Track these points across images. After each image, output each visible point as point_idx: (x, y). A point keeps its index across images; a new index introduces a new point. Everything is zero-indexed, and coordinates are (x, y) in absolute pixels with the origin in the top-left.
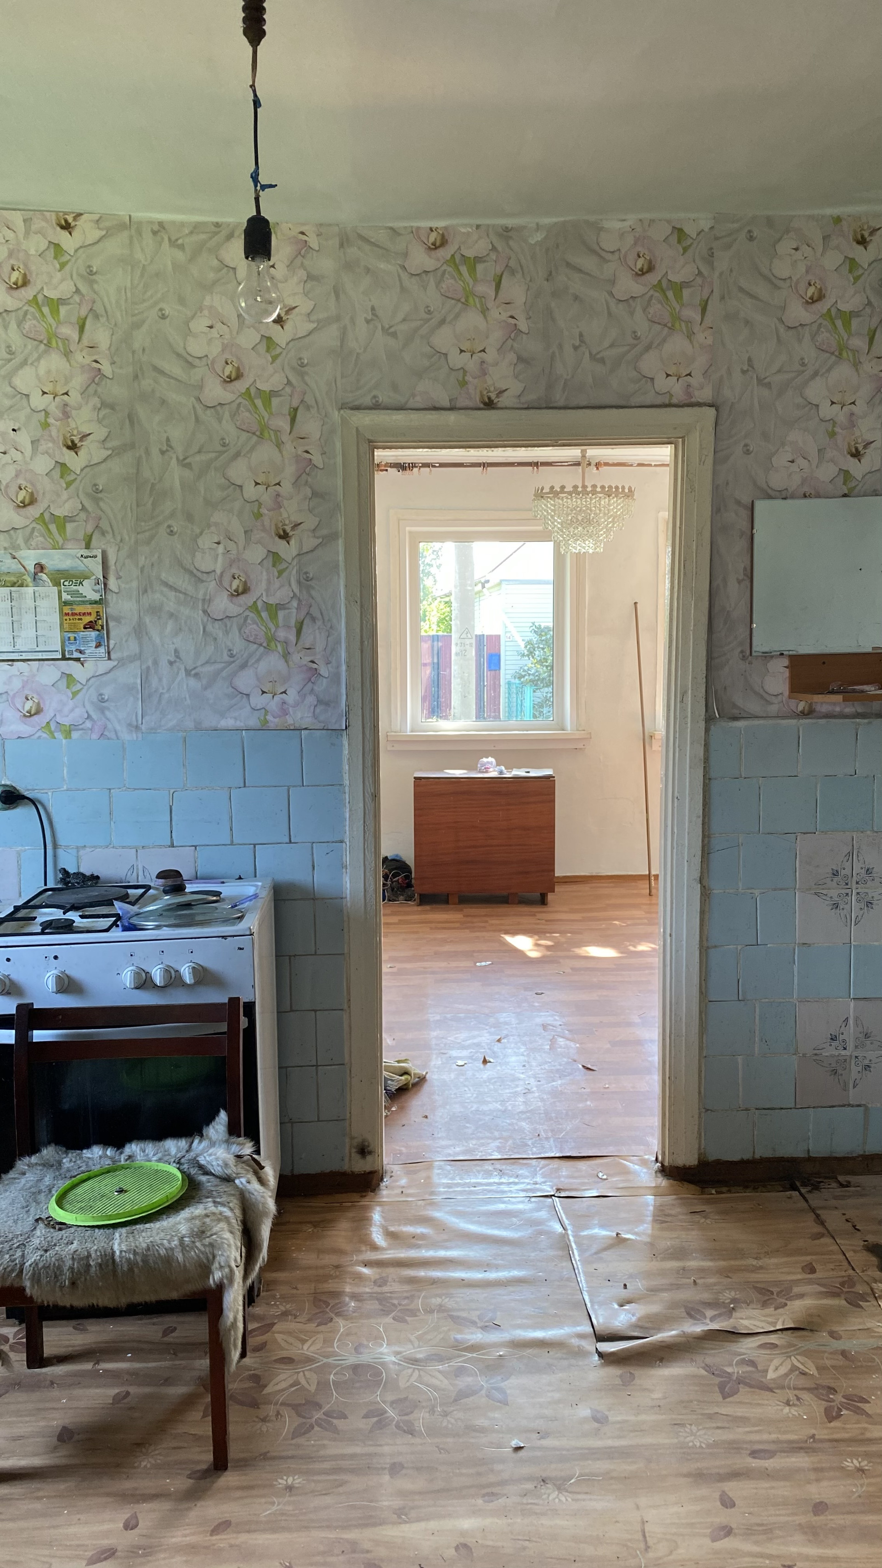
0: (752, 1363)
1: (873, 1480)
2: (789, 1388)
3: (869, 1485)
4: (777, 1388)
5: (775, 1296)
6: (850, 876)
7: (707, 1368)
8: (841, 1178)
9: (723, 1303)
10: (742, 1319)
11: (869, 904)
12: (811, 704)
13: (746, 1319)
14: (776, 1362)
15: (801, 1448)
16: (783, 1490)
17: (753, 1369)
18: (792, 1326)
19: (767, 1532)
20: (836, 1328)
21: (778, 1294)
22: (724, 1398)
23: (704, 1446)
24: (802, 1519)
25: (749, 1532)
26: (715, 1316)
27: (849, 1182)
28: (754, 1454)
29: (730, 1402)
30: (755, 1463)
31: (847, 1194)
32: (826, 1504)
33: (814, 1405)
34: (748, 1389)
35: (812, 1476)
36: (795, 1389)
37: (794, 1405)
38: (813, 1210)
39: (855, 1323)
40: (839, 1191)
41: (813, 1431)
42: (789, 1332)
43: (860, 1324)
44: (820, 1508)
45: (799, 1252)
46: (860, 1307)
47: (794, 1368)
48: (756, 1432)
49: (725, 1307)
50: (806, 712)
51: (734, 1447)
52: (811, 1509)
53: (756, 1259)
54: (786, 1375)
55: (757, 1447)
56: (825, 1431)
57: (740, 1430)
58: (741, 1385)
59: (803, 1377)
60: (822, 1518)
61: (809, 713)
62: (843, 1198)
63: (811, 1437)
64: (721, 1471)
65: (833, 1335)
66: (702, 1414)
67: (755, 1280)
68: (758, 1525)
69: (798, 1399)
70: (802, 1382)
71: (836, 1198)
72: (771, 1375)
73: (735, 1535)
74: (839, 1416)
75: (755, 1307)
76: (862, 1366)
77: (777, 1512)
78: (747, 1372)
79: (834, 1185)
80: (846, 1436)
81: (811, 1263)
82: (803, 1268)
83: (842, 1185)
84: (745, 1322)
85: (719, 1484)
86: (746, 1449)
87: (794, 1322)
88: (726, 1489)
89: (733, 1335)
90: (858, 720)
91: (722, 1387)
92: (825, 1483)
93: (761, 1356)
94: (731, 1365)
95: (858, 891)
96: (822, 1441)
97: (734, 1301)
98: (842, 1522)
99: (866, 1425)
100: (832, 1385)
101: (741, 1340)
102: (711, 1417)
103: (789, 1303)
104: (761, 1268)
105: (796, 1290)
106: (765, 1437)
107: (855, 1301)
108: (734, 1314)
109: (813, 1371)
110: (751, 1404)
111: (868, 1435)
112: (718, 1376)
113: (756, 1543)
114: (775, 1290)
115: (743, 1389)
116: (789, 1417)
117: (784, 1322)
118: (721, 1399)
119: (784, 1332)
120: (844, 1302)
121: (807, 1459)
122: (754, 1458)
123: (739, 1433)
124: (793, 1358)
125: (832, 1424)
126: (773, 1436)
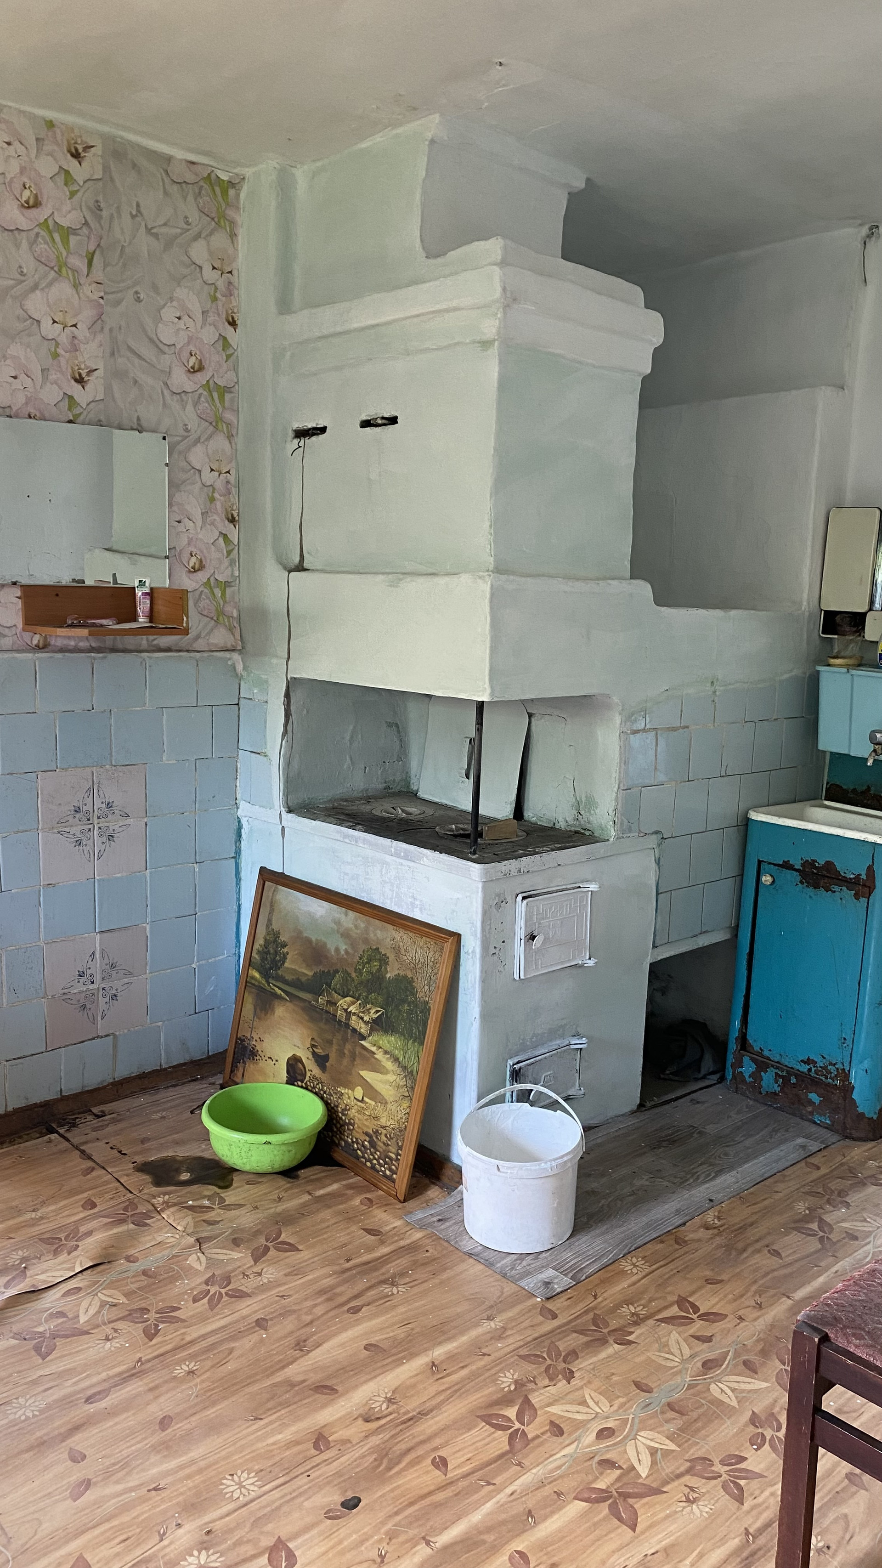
0: (61, 1314)
1: (204, 1377)
2: (105, 1324)
3: (203, 1381)
4: (92, 1329)
5: (64, 1242)
6: (91, 811)
7: (16, 1336)
8: (95, 1110)
9: (13, 1265)
10: (38, 1275)
11: (111, 837)
12: (45, 637)
13: (42, 1273)
14: (85, 1304)
15: (133, 1375)
16: (128, 1420)
17: (65, 1319)
18: (91, 1264)
19: (125, 1465)
20: (132, 1252)
21: (66, 1238)
22: (43, 1359)
23: (37, 1413)
24: (153, 1440)
25: (108, 1475)
26: (8, 1281)
27: (102, 1111)
28: (89, 1400)
29: (51, 1361)
30: (91, 1408)
31: (106, 1123)
32: (169, 1416)
33: (134, 1330)
34: (64, 1341)
35: (150, 1396)
36: (110, 1322)
37: (113, 1338)
38: (77, 1148)
39: (147, 1240)
40: (96, 1122)
41: (139, 1355)
42: (89, 1271)
43: (150, 1241)
44: (165, 1423)
45: (73, 1193)
46: (147, 1225)
47: (103, 1304)
48: (86, 1377)
49: (16, 1270)
50: (41, 645)
51: (67, 1402)
52: (157, 1427)
53: (34, 1211)
54: (98, 1312)
55: (89, 1393)
56: (150, 1351)
57: (70, 1382)
58: (57, 1339)
59: (114, 1308)
60: (170, 1430)
61: (43, 647)
62: (102, 1128)
63: (138, 1362)
64: (63, 1430)
65: (129, 1259)
66: (26, 1384)
67: (38, 1232)
68: (114, 1464)
69: (116, 1331)
70: (115, 1313)
71: (95, 1129)
72: (83, 1319)
73: (96, 1483)
74: (157, 1331)
75: (47, 1258)
76: (164, 1279)
77: (128, 1444)
78: (58, 1325)
79: (90, 1118)
80: (169, 1347)
81: (89, 1199)
82: (83, 1206)
83: (98, 1116)
84: (42, 1277)
85: (64, 1444)
86: (80, 1398)
87: (91, 1260)
88: (72, 1445)
89: (35, 1292)
90: (93, 654)
91: (37, 1349)
92: (162, 1399)
93: (66, 1305)
94: (40, 1324)
95: (100, 825)
96: (149, 1361)
97: (24, 1260)
98: (188, 1426)
99: (183, 1330)
100: (144, 1305)
101: (44, 1295)
102: (35, 1382)
103: (80, 1244)
104: (42, 1218)
105: (83, 1229)
106: (94, 1380)
107: (141, 1222)
108: (28, 1273)
109: (122, 1300)
110: (70, 1354)
111: (188, 1338)
112: (31, 1339)
113: (118, 1482)
114: (62, 1236)
115: (59, 1342)
116: (112, 1351)
117: (81, 1263)
118: (40, 1361)
119: (84, 1273)
120: (132, 1226)
121: (141, 1383)
122: (91, 1403)
123: (67, 1388)
124: (99, 1294)
125: (154, 1342)
126: (104, 1375)
